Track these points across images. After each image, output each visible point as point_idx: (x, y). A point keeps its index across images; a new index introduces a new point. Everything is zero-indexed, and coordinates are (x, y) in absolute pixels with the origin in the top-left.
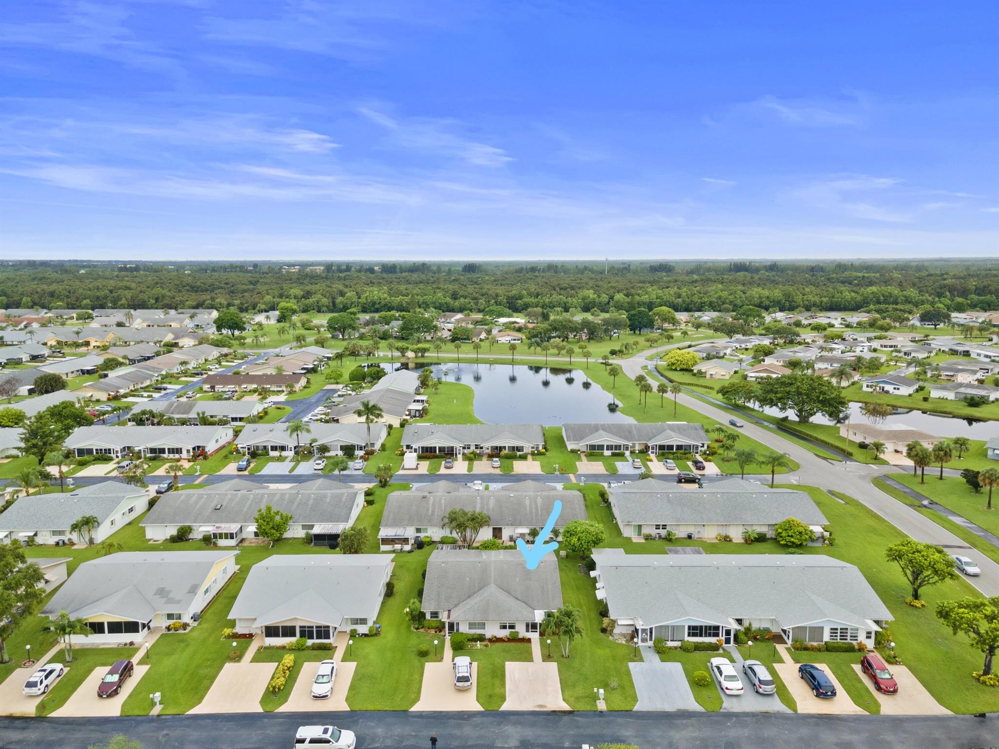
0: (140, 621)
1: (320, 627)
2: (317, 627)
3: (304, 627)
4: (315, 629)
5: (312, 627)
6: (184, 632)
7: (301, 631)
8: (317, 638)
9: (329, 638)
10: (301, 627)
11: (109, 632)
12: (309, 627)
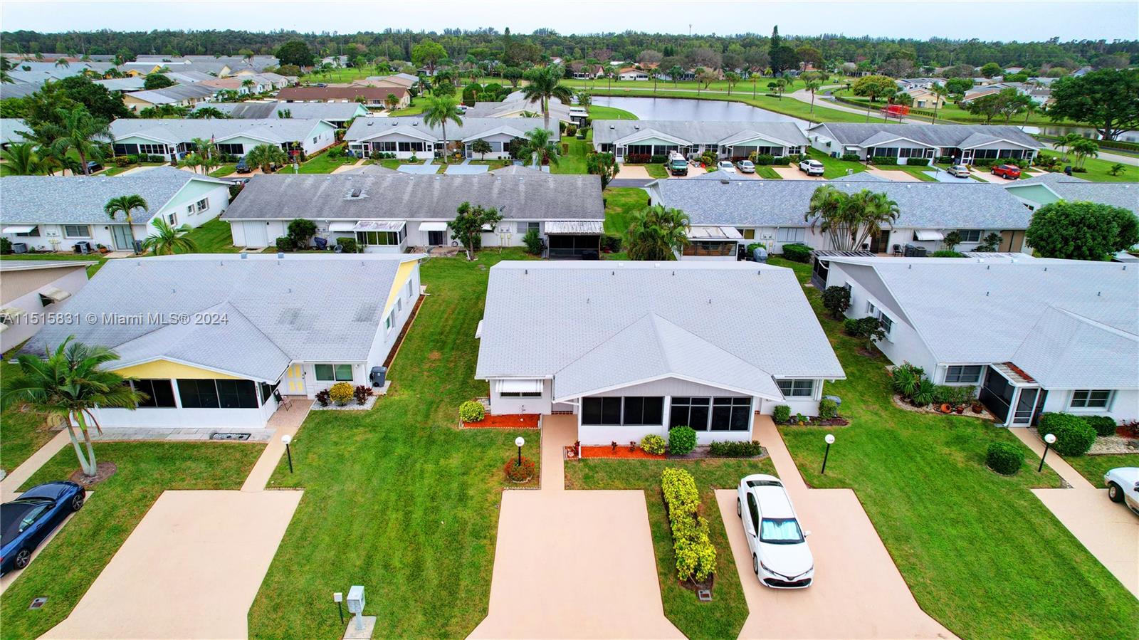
0: (257, 380)
1: (727, 400)
2: (717, 400)
3: (685, 400)
4: (711, 406)
5: (706, 401)
6: (361, 408)
7: (674, 411)
8: (714, 428)
9: (745, 427)
10: (675, 400)
11: (184, 406)
12: (696, 400)
